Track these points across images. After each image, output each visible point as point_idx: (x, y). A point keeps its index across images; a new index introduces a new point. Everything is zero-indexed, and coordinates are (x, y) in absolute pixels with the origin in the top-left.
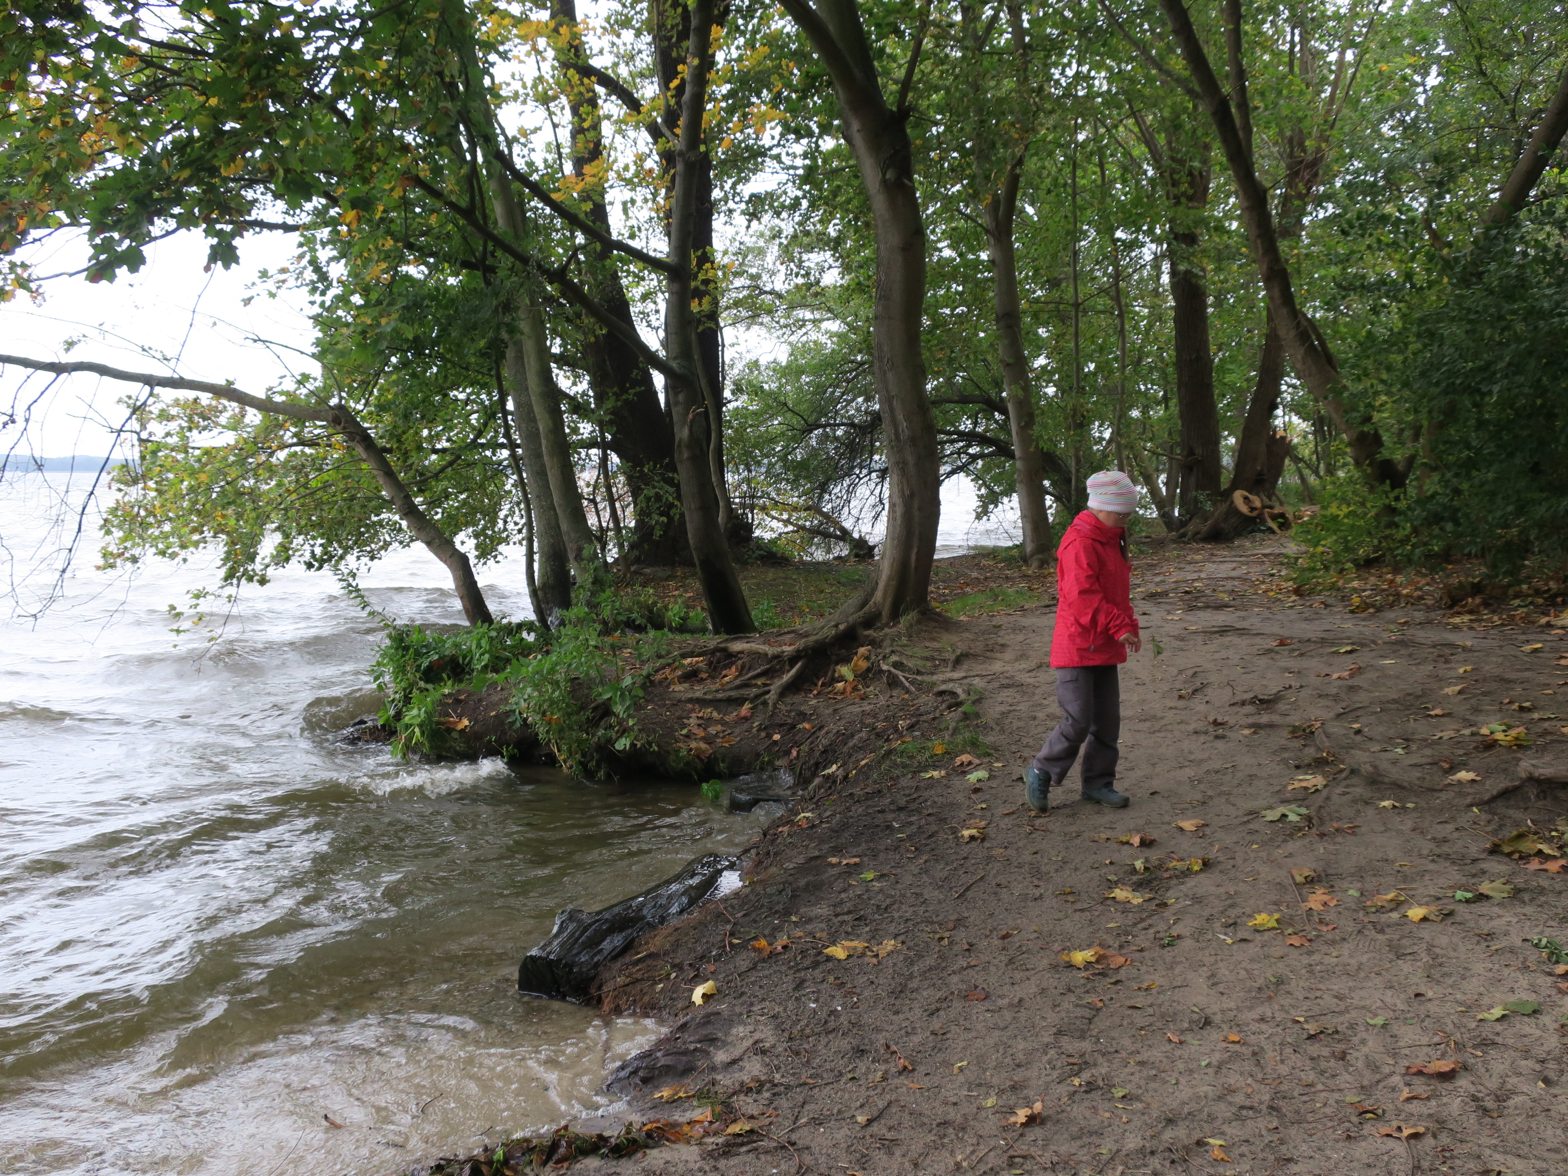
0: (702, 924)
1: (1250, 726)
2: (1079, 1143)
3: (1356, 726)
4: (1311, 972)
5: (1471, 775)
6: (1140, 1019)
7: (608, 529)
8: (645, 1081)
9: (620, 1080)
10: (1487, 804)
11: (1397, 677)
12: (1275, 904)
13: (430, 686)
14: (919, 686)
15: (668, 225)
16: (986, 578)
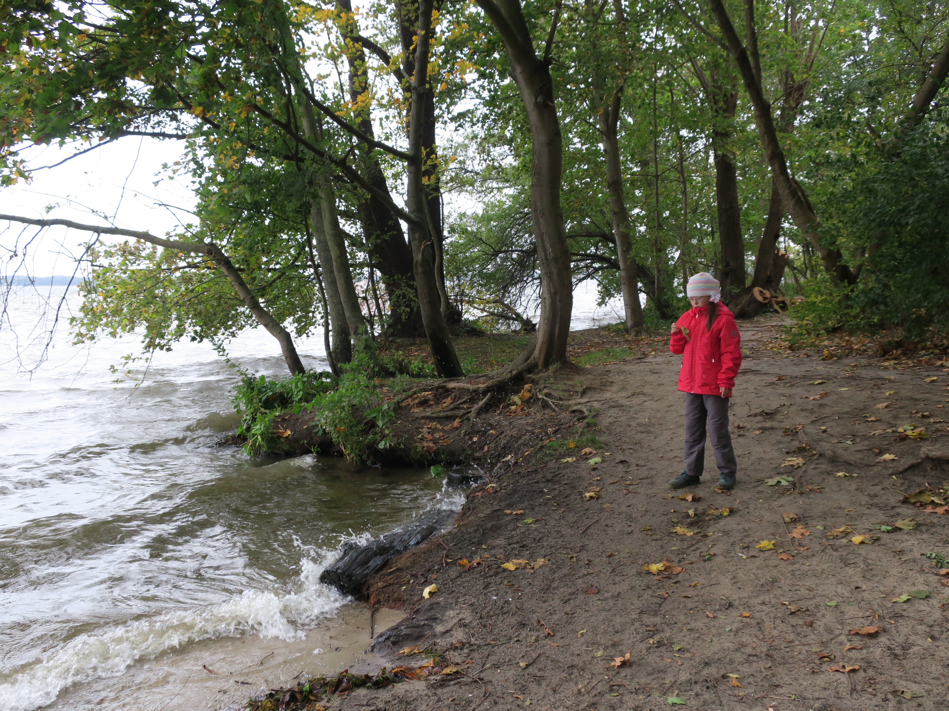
0: (430, 551)
1: (759, 429)
2: (652, 677)
3: (823, 428)
4: (793, 575)
5: (892, 457)
6: (690, 604)
7: (375, 315)
8: (394, 643)
9: (380, 643)
10: (902, 474)
11: (849, 398)
12: (773, 534)
13: (267, 411)
14: (561, 407)
15: (408, 131)
16: (603, 343)
